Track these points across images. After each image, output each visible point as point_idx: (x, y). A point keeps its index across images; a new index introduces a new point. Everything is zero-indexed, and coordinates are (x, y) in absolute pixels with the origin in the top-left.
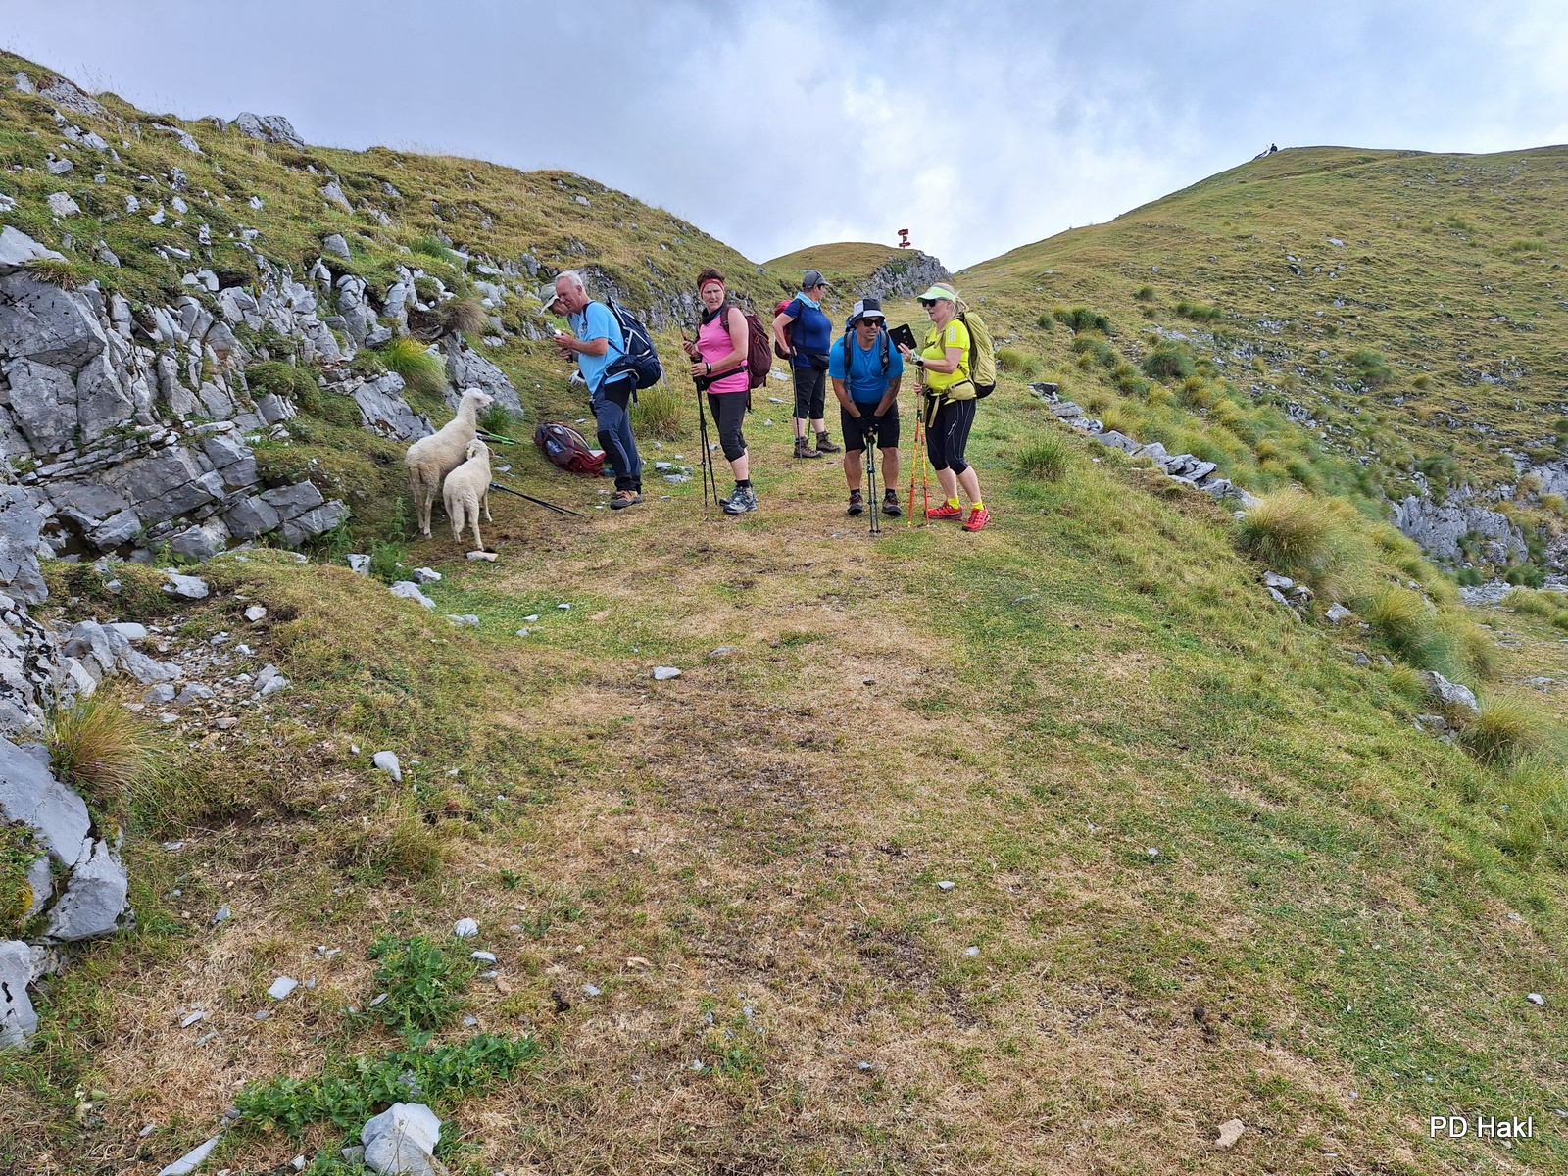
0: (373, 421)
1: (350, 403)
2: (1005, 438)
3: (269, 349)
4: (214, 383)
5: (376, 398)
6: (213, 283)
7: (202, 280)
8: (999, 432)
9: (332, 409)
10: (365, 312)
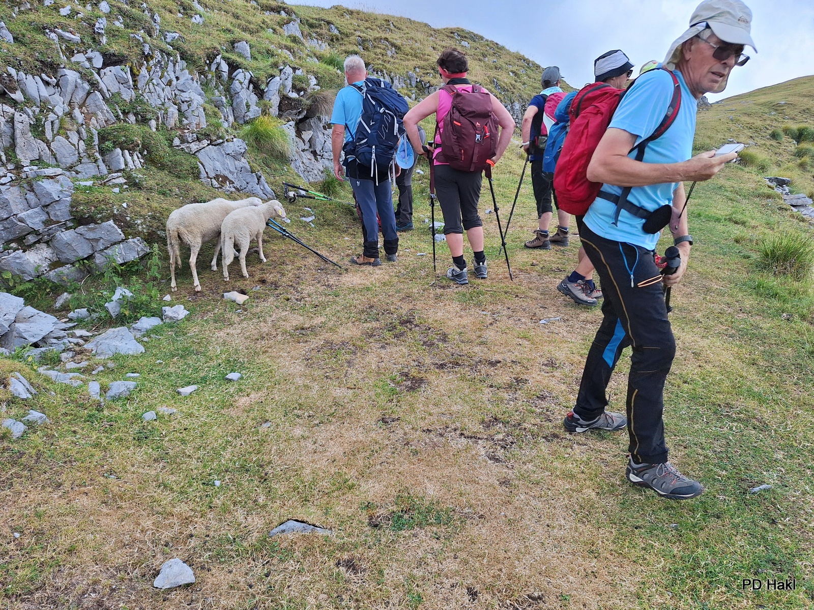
0: (212, 175)
1: (193, 160)
2: (743, 223)
3: (136, 114)
4: (67, 138)
5: (220, 158)
6: (98, 62)
7: (89, 60)
8: (739, 217)
9: (176, 164)
10: (247, 96)
